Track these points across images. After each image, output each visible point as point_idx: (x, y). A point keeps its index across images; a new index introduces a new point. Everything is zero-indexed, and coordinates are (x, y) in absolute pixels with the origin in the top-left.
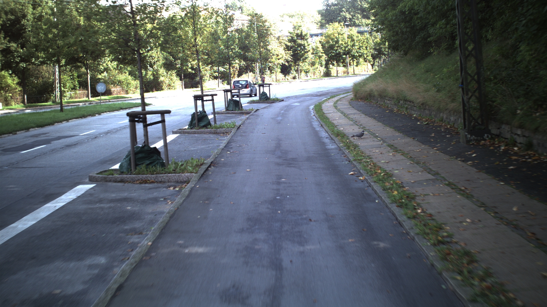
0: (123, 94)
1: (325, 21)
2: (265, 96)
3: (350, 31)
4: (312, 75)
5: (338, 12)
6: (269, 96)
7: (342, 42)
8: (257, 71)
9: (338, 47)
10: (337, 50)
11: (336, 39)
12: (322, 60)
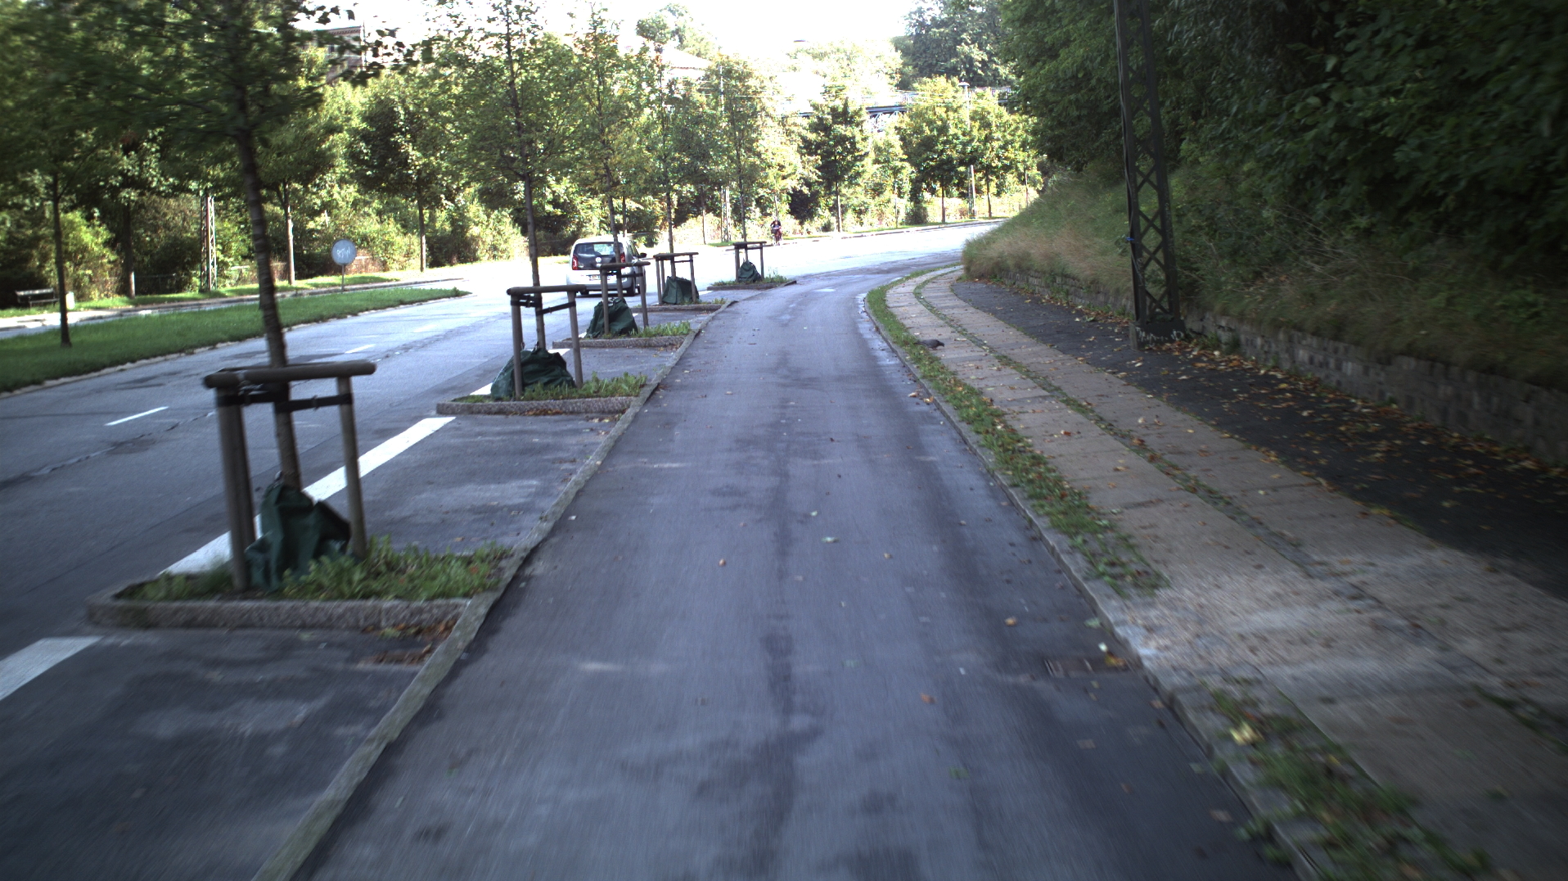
0: (374, 271)
1: (914, 68)
2: (751, 273)
3: (980, 101)
4: (875, 220)
5: (950, 43)
6: (759, 272)
7: (956, 131)
8: (728, 209)
9: (945, 143)
10: (943, 151)
11: (939, 123)
12: (901, 180)
